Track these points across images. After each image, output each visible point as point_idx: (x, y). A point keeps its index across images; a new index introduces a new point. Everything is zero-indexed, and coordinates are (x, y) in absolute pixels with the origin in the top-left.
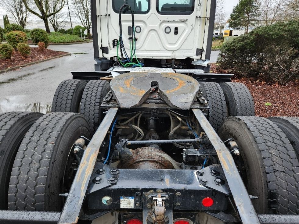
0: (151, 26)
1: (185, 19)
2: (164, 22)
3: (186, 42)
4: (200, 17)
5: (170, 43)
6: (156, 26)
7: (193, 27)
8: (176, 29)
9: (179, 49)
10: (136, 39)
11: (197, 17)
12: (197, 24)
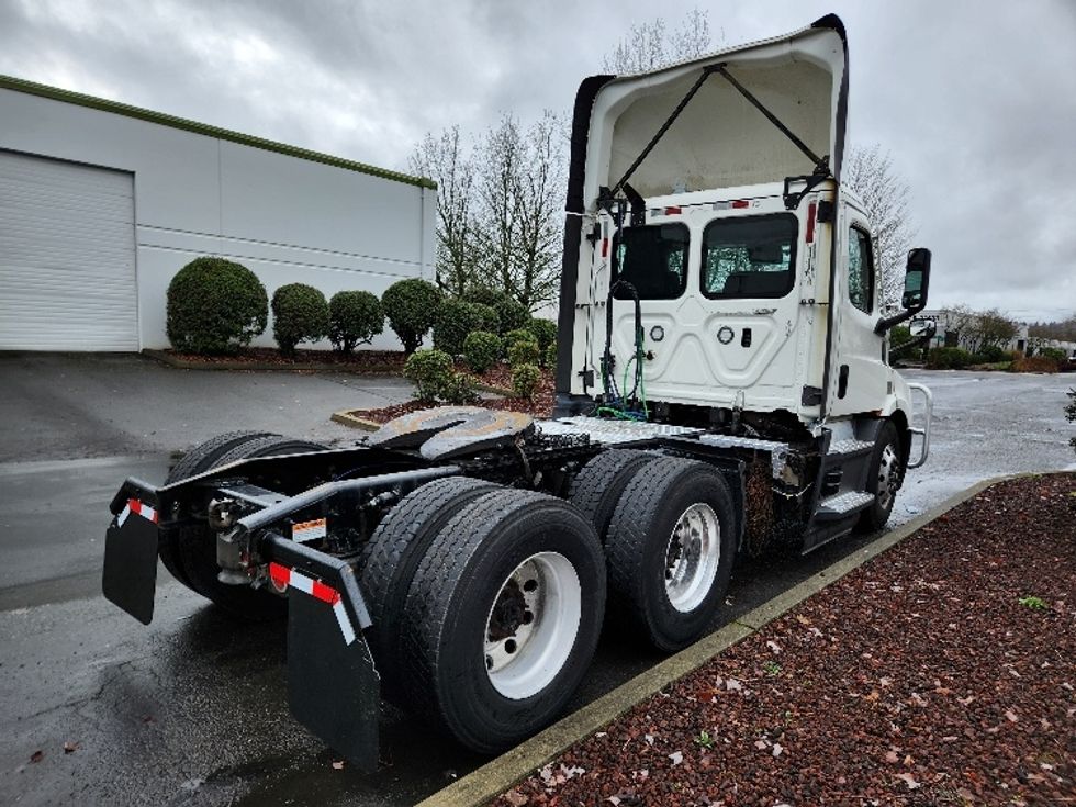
0: (685, 325)
1: (770, 308)
2: (719, 315)
3: (773, 368)
4: (812, 302)
5: (733, 367)
6: (695, 326)
7: (792, 328)
8: (747, 333)
9: (753, 385)
10: (650, 357)
11: (803, 303)
12: (803, 318)
